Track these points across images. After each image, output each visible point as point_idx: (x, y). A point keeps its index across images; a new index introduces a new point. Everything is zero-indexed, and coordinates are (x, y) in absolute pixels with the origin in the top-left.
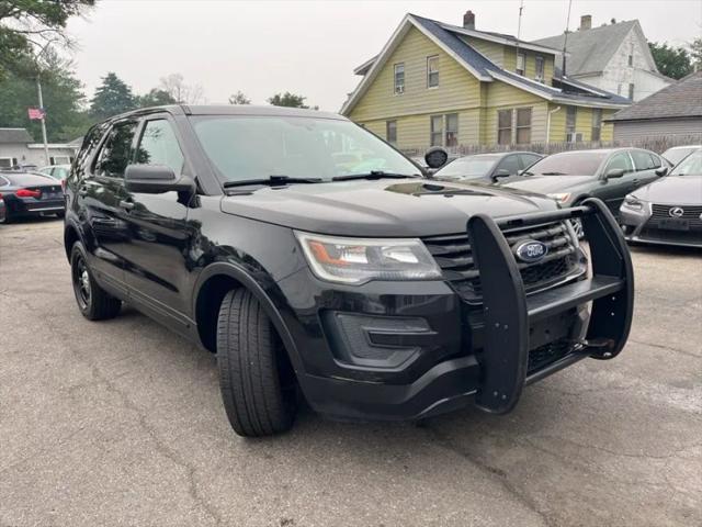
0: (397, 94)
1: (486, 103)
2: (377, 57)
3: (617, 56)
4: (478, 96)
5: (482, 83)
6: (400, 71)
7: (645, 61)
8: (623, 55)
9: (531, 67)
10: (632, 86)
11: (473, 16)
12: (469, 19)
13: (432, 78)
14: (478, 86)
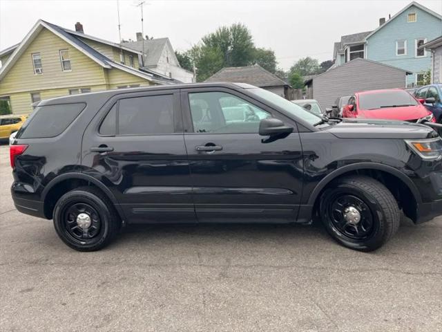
0: (36, 74)
1: (109, 81)
2: (19, 44)
3: (162, 57)
4: (103, 77)
5: (104, 69)
6: (37, 58)
7: (174, 61)
8: (164, 57)
9: (128, 60)
10: (170, 73)
11: (81, 26)
12: (79, 27)
13: (66, 64)
14: (103, 70)
